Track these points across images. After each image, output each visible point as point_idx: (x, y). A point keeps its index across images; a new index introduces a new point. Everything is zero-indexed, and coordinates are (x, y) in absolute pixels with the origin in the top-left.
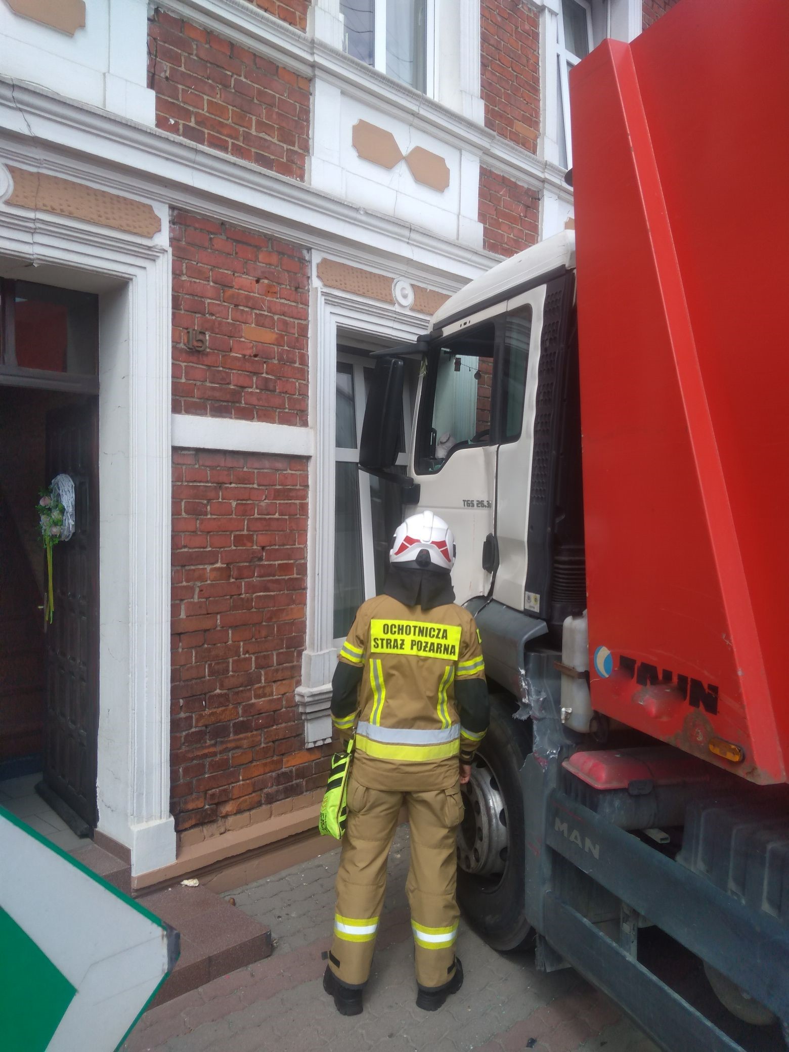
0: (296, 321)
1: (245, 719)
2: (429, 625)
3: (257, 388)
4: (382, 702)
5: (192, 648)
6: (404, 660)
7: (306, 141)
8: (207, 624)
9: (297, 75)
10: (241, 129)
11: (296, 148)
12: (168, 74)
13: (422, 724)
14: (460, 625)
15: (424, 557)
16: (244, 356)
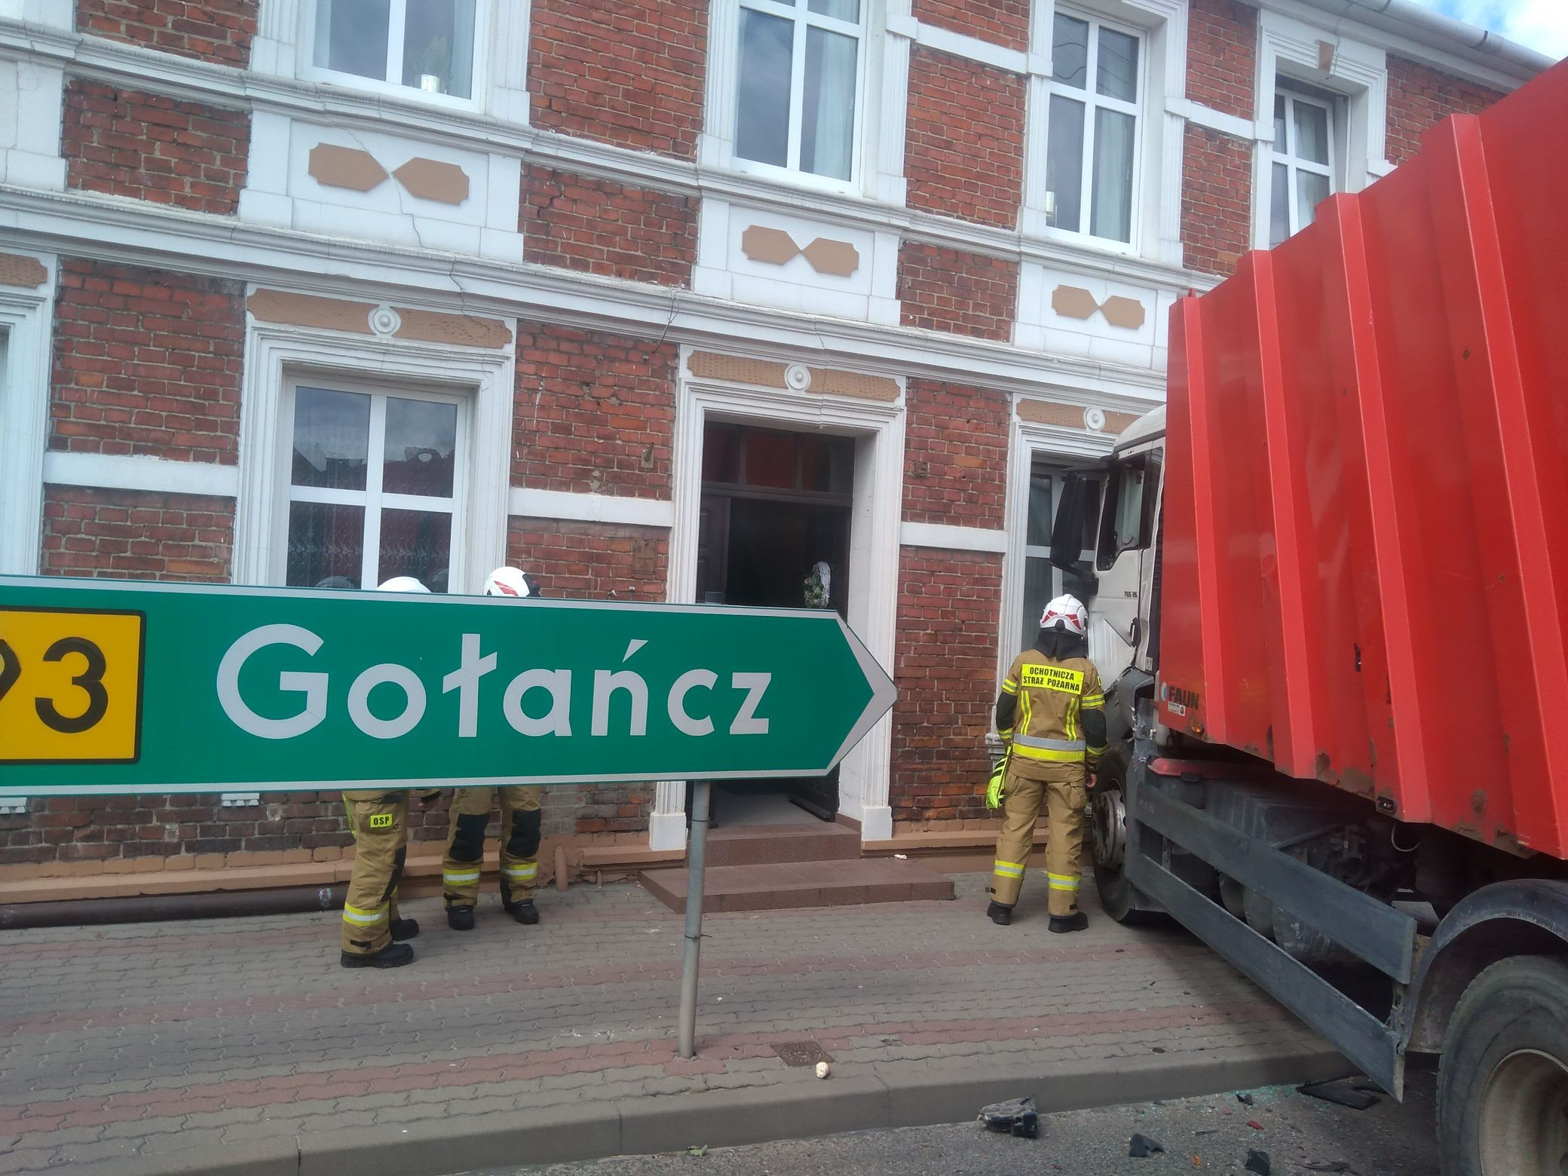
0: (998, 449)
1: (946, 749)
2: (1061, 670)
3: (964, 501)
4: (1029, 719)
5: (908, 689)
6: (1042, 692)
7: (1013, 311)
8: (919, 674)
9: (1006, 262)
10: (961, 312)
11: (1004, 318)
12: (910, 285)
13: (1054, 735)
14: (1083, 671)
15: (1060, 625)
16: (955, 478)
